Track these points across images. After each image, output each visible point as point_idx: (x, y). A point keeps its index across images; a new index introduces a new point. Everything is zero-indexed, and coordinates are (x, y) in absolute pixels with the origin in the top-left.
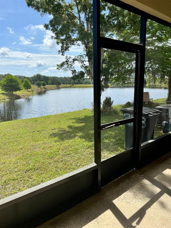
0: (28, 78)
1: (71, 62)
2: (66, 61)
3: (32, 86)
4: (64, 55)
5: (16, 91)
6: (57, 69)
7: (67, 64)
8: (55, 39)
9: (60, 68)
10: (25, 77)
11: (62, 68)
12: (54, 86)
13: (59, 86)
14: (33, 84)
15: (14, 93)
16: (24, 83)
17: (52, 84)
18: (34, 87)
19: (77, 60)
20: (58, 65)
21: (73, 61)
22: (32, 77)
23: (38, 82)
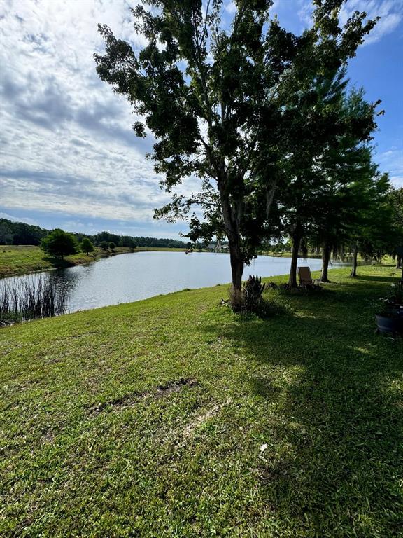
0: (89, 237)
1: (183, 205)
2: (175, 204)
3: (96, 249)
4: (170, 192)
5: (68, 255)
6: (154, 217)
7: (176, 208)
8: (154, 160)
9: (159, 217)
10: (84, 235)
11: (164, 218)
12: (128, 248)
13: (135, 249)
14: (97, 245)
15: (65, 258)
16: (82, 243)
17: (125, 246)
18: (97, 249)
19: (197, 203)
20: (156, 210)
21: (188, 204)
22: (95, 236)
23: (104, 242)
